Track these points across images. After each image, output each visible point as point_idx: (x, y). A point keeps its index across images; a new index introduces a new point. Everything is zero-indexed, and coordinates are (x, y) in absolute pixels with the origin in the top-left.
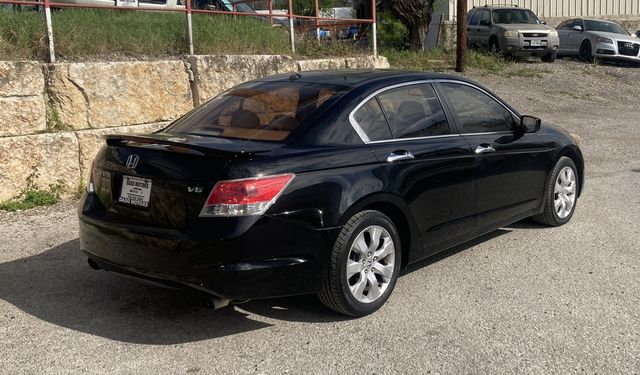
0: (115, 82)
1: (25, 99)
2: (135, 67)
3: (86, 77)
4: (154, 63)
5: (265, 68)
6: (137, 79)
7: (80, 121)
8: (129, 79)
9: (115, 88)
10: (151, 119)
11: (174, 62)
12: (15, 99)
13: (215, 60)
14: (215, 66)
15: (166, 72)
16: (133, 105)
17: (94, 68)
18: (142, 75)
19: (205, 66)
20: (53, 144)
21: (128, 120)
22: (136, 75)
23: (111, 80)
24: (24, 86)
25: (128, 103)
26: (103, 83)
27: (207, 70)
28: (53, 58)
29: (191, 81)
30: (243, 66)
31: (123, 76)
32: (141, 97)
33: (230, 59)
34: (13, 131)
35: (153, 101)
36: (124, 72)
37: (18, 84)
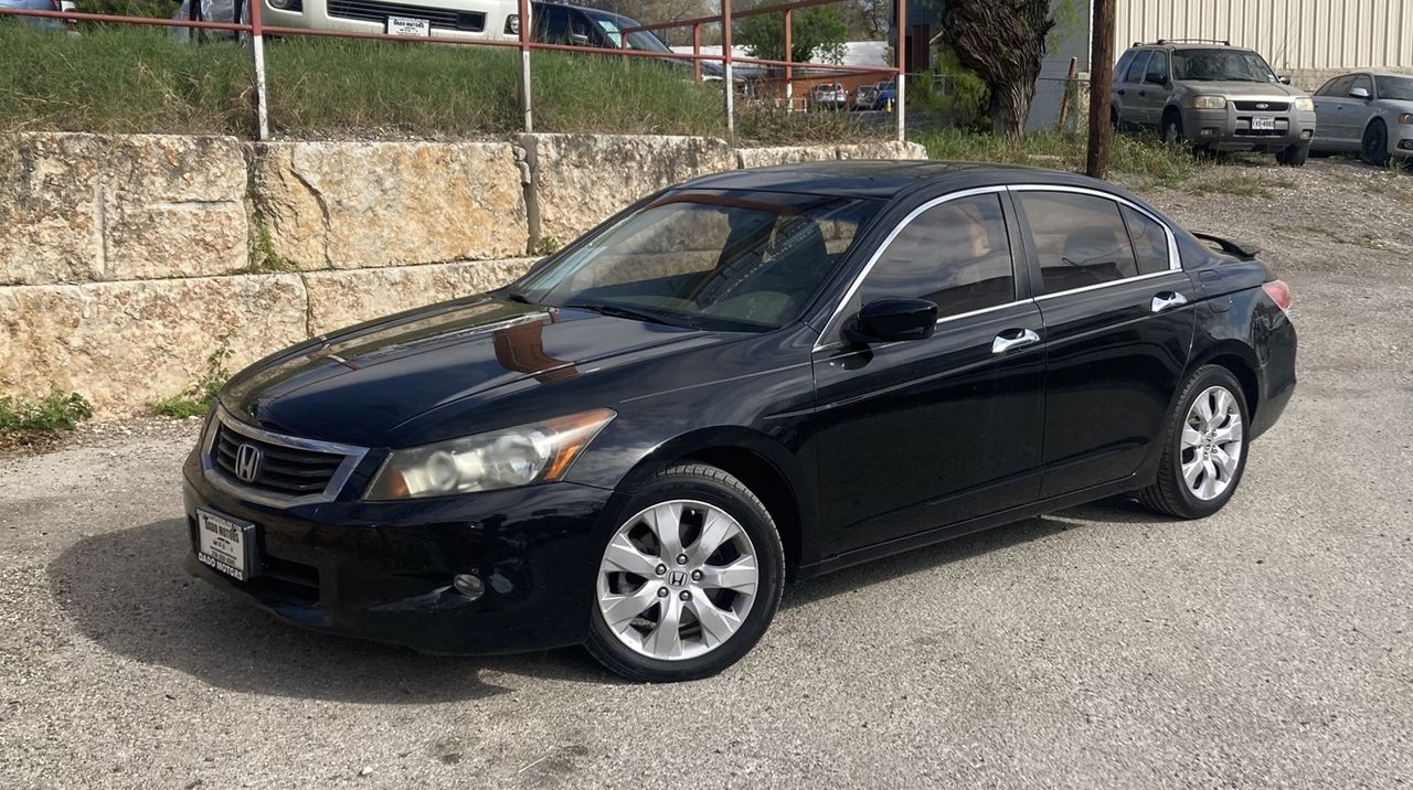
0: (379, 181)
1: (211, 208)
2: (419, 153)
3: (326, 169)
4: (454, 147)
5: (672, 161)
6: (420, 176)
7: (311, 254)
8: (405, 175)
9: (378, 193)
10: (445, 255)
11: (493, 145)
12: (193, 207)
13: (573, 144)
14: (574, 156)
15: (477, 165)
16: (413, 225)
17: (340, 153)
18: (432, 168)
19: (554, 154)
20: (260, 295)
21: (402, 255)
22: (419, 168)
23: (372, 178)
24: (209, 183)
25: (403, 223)
26: (357, 182)
27: (557, 164)
28: (264, 131)
29: (525, 185)
30: (628, 157)
31: (394, 170)
32: (427, 212)
33: (603, 142)
34: (187, 268)
35: (450, 220)
36: (396, 162)
37: (200, 179)
